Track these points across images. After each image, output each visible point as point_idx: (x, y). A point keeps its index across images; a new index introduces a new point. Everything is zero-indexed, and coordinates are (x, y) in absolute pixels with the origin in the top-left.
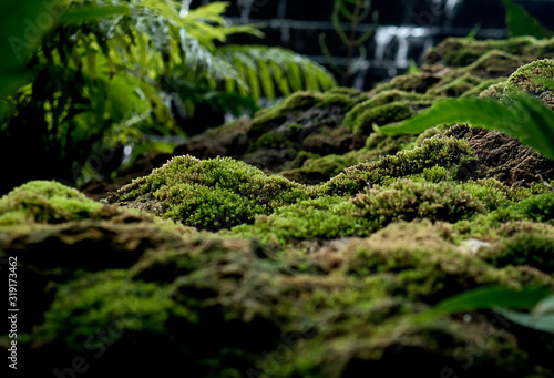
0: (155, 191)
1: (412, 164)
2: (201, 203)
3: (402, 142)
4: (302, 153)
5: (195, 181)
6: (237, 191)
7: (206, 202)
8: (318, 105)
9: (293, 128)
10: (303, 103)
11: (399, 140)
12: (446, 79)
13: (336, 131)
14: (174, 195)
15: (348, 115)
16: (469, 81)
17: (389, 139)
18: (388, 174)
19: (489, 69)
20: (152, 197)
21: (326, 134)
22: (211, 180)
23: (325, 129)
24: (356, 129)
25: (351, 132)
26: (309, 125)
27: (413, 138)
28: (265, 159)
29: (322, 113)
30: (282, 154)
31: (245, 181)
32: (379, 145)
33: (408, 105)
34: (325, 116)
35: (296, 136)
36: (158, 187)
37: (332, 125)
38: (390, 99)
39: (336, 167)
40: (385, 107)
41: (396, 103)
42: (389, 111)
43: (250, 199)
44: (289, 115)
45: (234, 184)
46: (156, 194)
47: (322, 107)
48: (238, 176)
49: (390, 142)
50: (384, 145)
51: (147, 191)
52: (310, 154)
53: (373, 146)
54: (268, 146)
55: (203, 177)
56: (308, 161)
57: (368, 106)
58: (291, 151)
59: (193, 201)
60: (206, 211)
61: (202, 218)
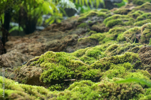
0: (41, 63)
1: (120, 61)
2: (53, 71)
3: (119, 33)
4: (91, 31)
5: (53, 61)
6: (66, 66)
7: (55, 70)
8: (97, 15)
9: (90, 22)
10: (93, 14)
11: (118, 32)
12: (133, 11)
13: (101, 25)
14: (46, 67)
15: (105, 20)
16: (139, 12)
17: (115, 32)
18: (113, 62)
19: (145, 8)
20: (39, 66)
21: (99, 25)
22: (58, 60)
23: (98, 23)
24: (107, 25)
25: (105, 26)
26: (94, 21)
27: (122, 32)
28: (81, 31)
29: (98, 18)
30: (86, 29)
31: (68, 62)
32: (113, 33)
33: (122, 20)
34: (99, 19)
35: (91, 25)
36: (42, 62)
37: (100, 22)
38: (117, 17)
39: (100, 38)
40: (115, 20)
41: (118, 19)
42: (116, 21)
43: (69, 69)
44: (89, 18)
45: (65, 63)
46: (41, 65)
47: (98, 16)
50: (114, 33)
51: (38, 63)
52: (93, 32)
53: (111, 33)
54: (82, 27)
55: (56, 59)
56: (92, 34)
57: (110, 19)
58: (89, 29)
59: (51, 70)
60: (54, 74)
61: (53, 77)
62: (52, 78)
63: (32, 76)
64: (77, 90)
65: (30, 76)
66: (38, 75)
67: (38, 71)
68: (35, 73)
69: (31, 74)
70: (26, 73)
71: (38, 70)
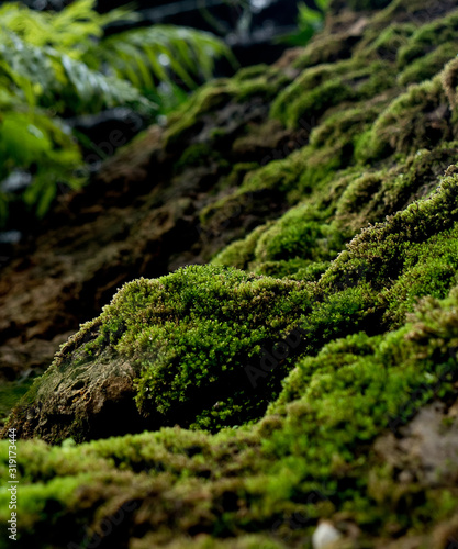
0: (116, 343)
2: (183, 353)
3: (354, 134)
4: (239, 166)
5: (164, 316)
6: (222, 318)
7: (189, 349)
8: (235, 99)
9: (217, 136)
10: (218, 101)
11: (351, 131)
12: (369, 34)
13: (267, 128)
14: (145, 347)
15: (275, 105)
16: (398, 32)
17: (337, 133)
19: (411, 9)
20: (115, 354)
21: (257, 134)
22: (180, 306)
23: (252, 127)
24: (290, 124)
25: (284, 127)
26: (232, 125)
27: (365, 127)
28: (197, 180)
29: (241, 108)
30: (214, 166)
31: (226, 297)
32: (328, 142)
33: (342, 83)
34: (247, 111)
35: (222, 144)
36: (118, 336)
37: (259, 120)
38: (318, 79)
39: (283, 178)
40: (317, 91)
41: (327, 84)
42: (323, 94)
43: (241, 323)
44: (206, 118)
45: (214, 307)
46: (120, 347)
47: (241, 101)
48: (215, 293)
49: (339, 137)
50: (334, 141)
51: (105, 343)
52: (246, 166)
53: (320, 144)
55: (170, 305)
56: (248, 176)
57: (296, 94)
58: (224, 163)
59: (172, 353)
60: (193, 365)
61: (191, 376)
62: (190, 382)
63: (100, 405)
64: (328, 387)
65: (90, 406)
66: (123, 392)
67: (117, 375)
68: (109, 390)
69: (93, 397)
70: (69, 402)
71: (116, 373)
